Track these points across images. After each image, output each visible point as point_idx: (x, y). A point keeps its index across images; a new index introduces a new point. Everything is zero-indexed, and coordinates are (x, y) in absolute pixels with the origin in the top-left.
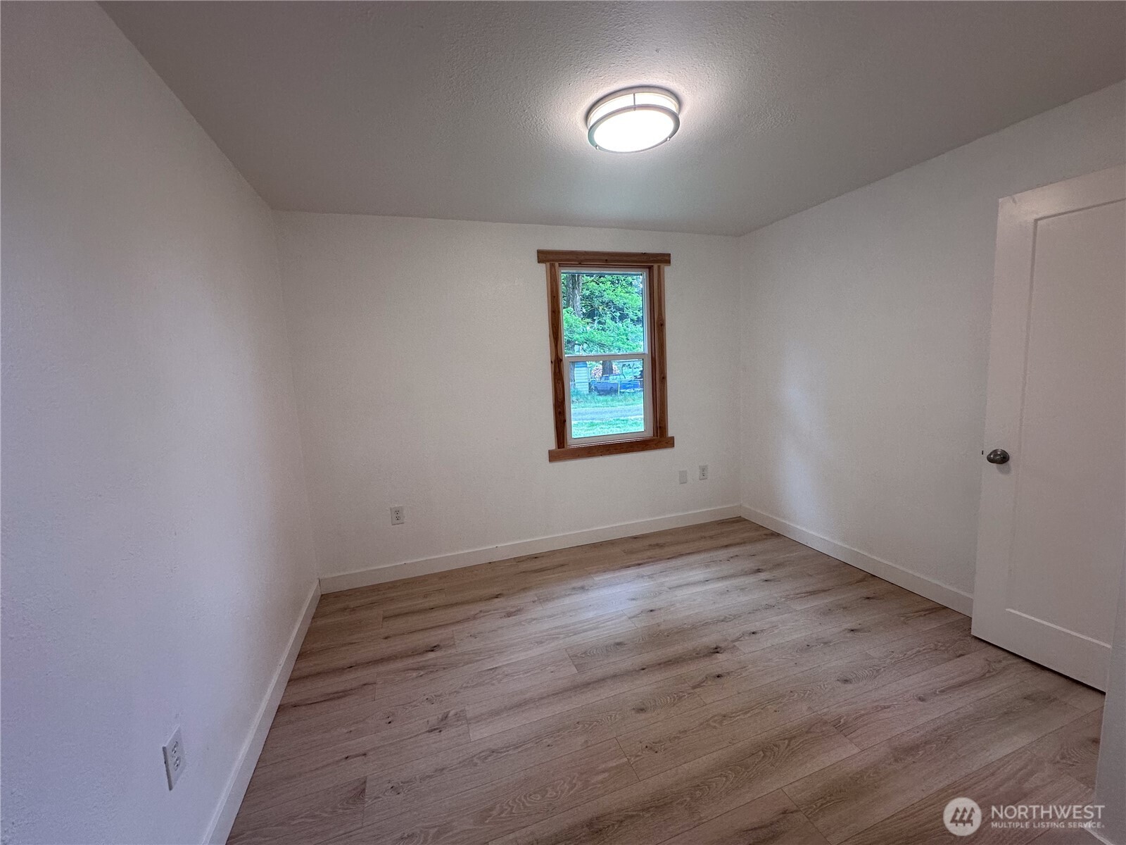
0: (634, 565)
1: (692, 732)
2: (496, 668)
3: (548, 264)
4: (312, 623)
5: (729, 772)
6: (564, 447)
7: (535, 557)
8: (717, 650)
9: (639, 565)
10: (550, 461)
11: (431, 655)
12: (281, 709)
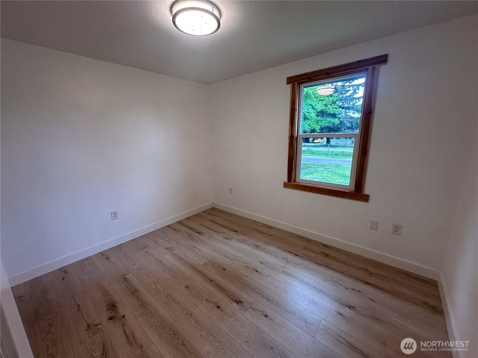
0: (293, 253)
1: (179, 306)
2: (196, 247)
3: (292, 84)
4: (201, 212)
5: (160, 323)
6: (291, 182)
7: (270, 227)
8: (239, 302)
9: (297, 255)
10: (284, 187)
11: (197, 234)
12: (169, 226)
